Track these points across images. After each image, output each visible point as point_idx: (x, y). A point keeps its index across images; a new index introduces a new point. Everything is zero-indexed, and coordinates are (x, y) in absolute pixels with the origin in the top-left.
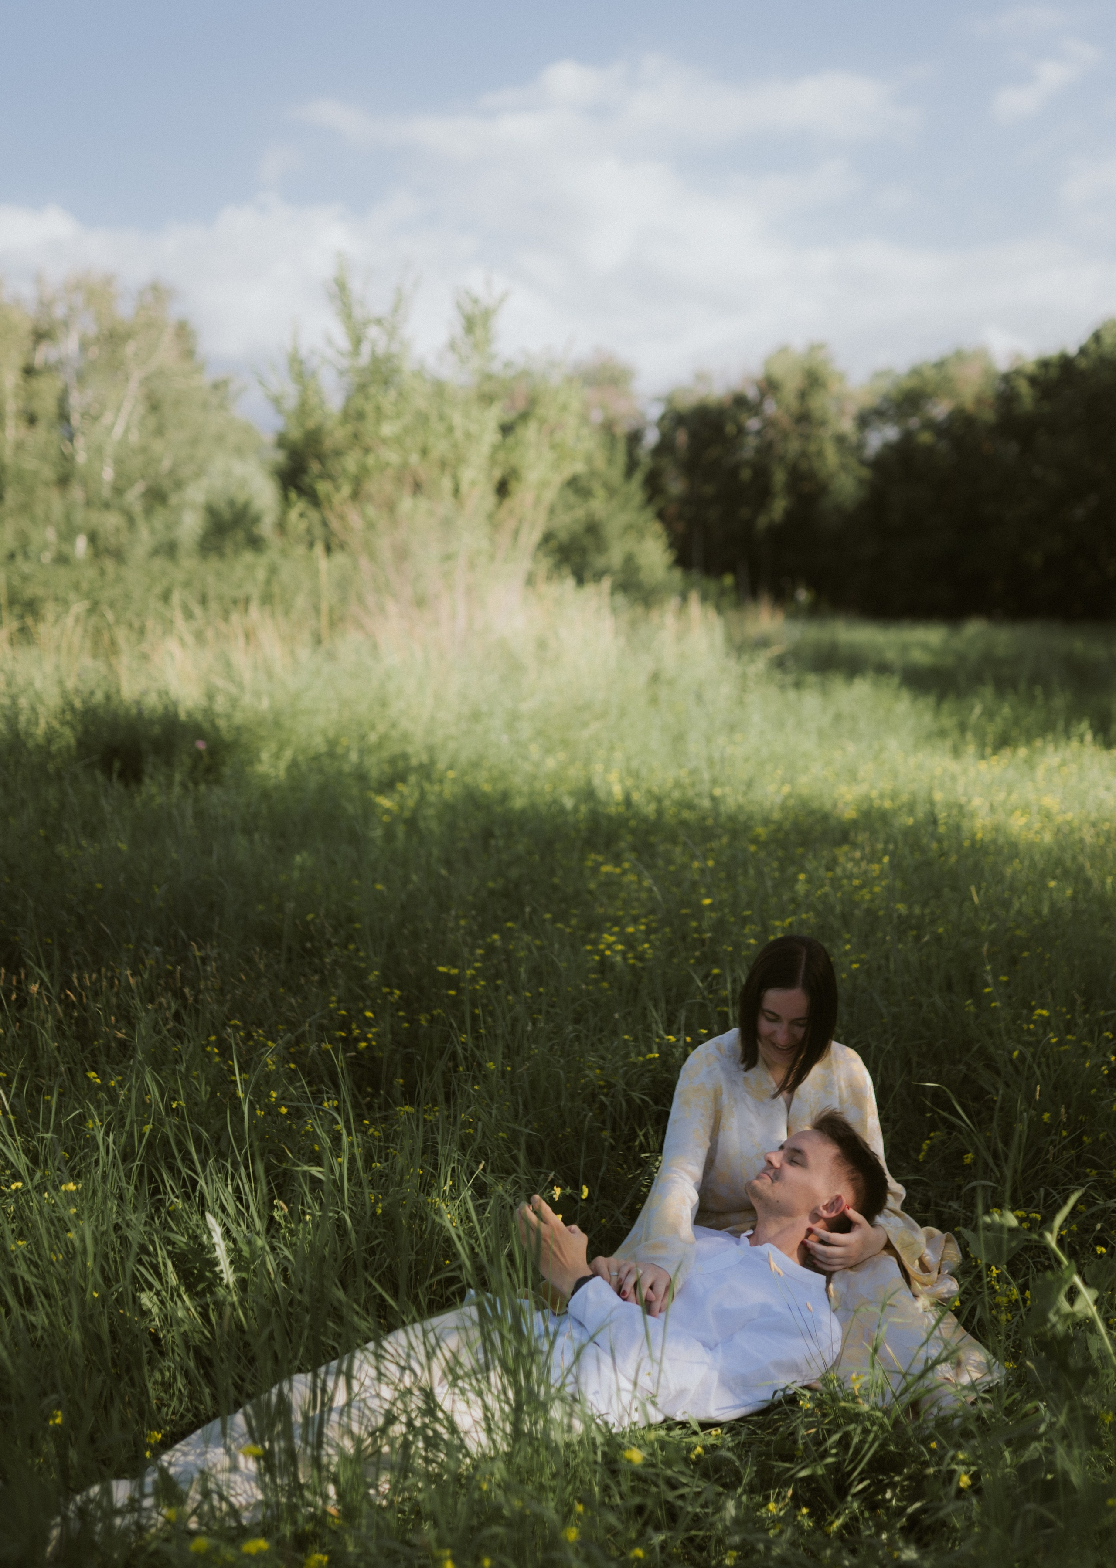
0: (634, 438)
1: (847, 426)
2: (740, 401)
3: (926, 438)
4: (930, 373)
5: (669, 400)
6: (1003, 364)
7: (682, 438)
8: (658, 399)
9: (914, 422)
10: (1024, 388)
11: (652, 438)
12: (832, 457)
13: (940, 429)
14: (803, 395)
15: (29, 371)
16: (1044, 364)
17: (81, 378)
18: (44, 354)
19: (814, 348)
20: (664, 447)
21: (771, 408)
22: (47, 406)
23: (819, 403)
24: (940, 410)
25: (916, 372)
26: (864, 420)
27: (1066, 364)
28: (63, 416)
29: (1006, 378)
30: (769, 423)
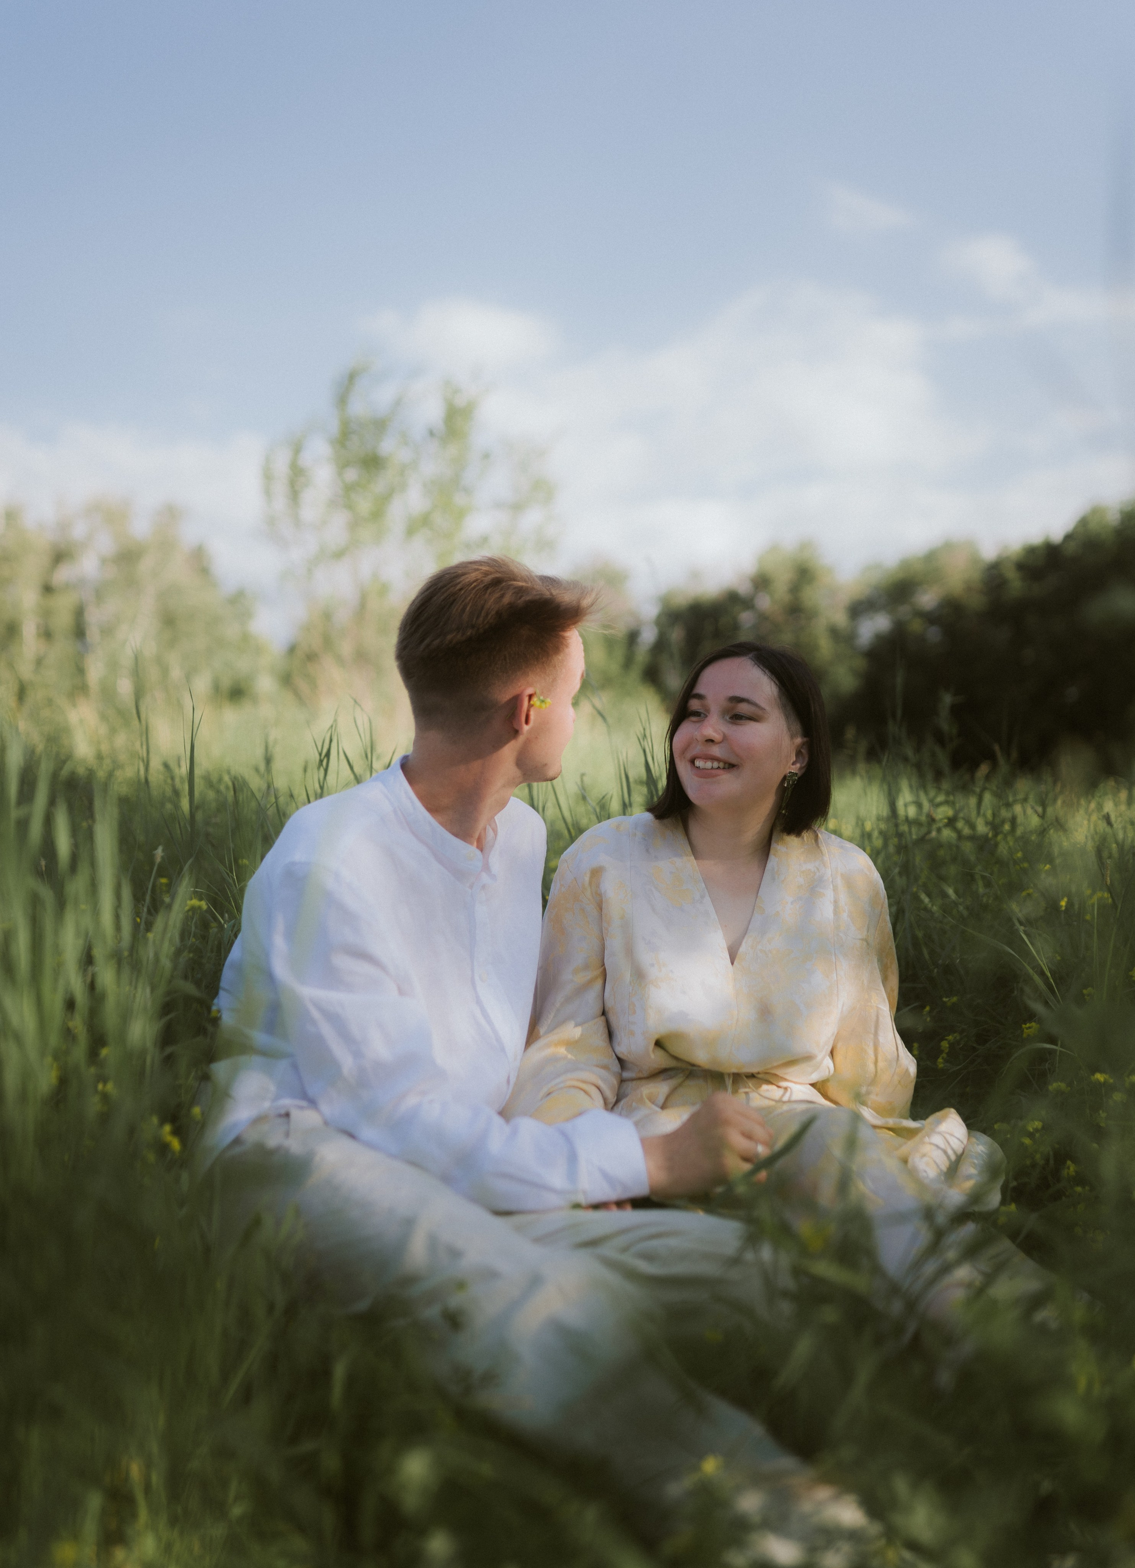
0: (633, 637)
1: (840, 618)
2: (733, 597)
3: (916, 626)
5: (665, 601)
6: (989, 552)
7: (677, 635)
8: (654, 600)
9: (904, 610)
10: (1012, 575)
11: (648, 636)
12: (825, 648)
13: (930, 618)
14: (794, 589)
15: (48, 589)
17: (100, 594)
18: (63, 574)
19: (803, 546)
20: (660, 646)
21: (764, 603)
22: (63, 620)
23: (812, 596)
24: (928, 599)
25: (905, 564)
26: (856, 611)
27: (1051, 550)
28: (79, 632)
29: (994, 566)
30: (763, 617)
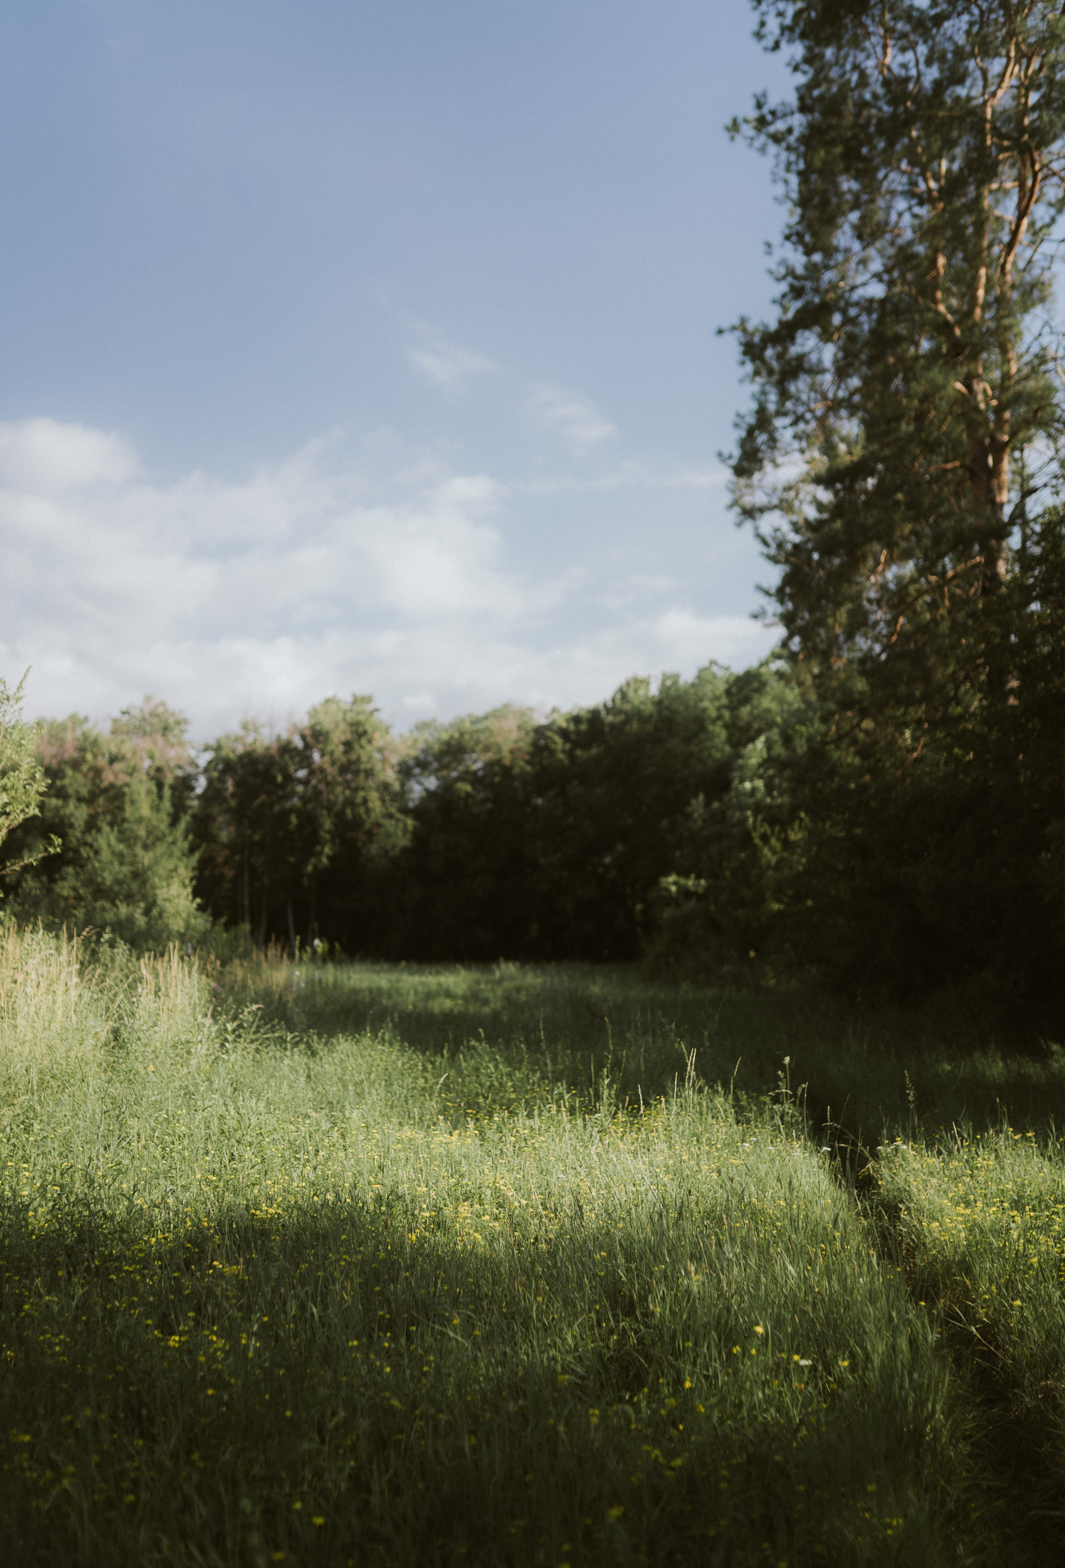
0: (184, 784)
1: (390, 776)
2: (286, 749)
3: (465, 787)
4: (467, 725)
5: (217, 748)
6: (538, 718)
7: (229, 786)
8: (207, 748)
9: (452, 773)
10: (556, 739)
11: (201, 785)
12: (376, 806)
13: (476, 779)
14: (348, 745)
16: (576, 719)
19: (357, 700)
20: (213, 795)
21: (317, 758)
24: (476, 763)
26: (405, 771)
27: (594, 717)
29: (540, 731)
30: (317, 773)
